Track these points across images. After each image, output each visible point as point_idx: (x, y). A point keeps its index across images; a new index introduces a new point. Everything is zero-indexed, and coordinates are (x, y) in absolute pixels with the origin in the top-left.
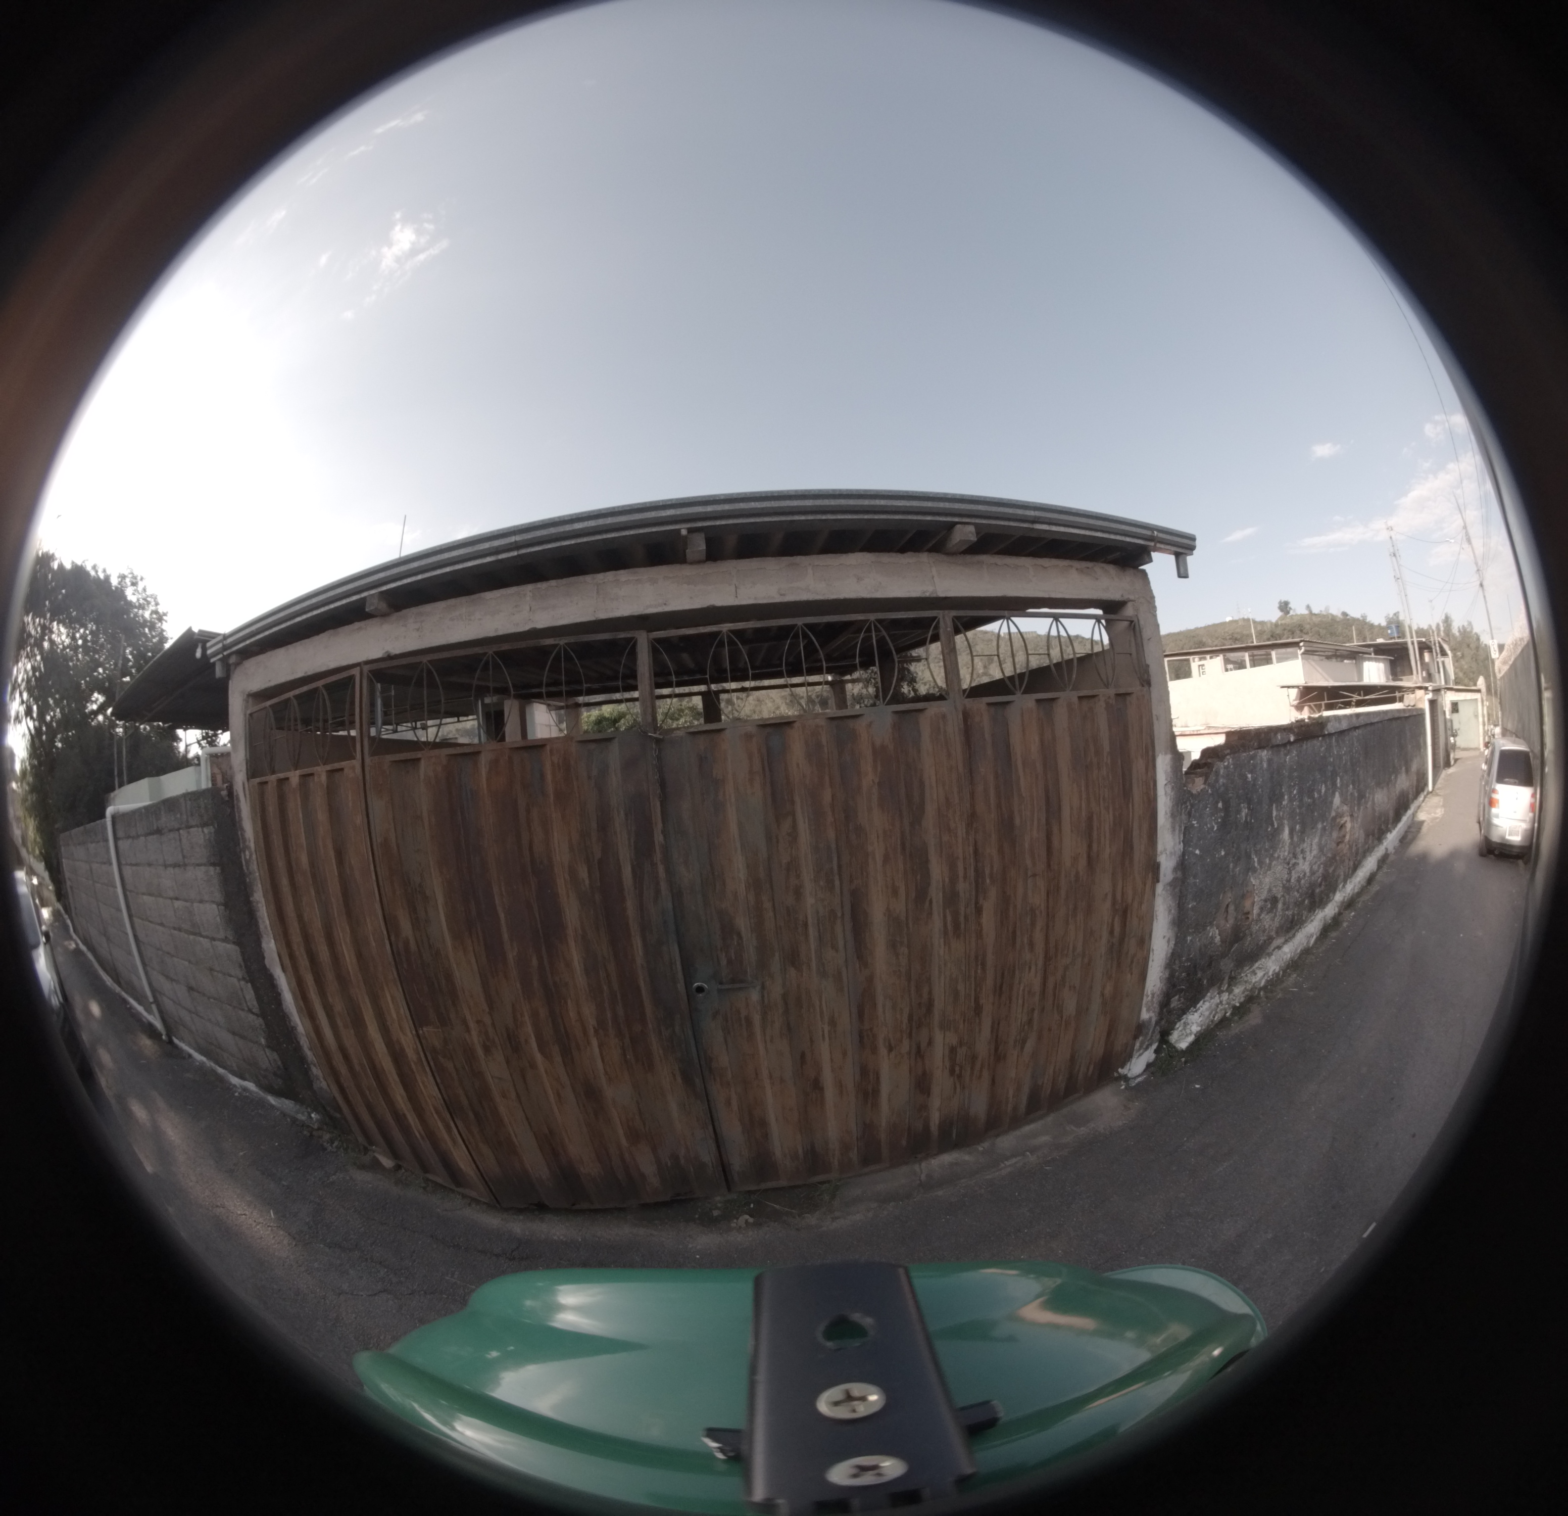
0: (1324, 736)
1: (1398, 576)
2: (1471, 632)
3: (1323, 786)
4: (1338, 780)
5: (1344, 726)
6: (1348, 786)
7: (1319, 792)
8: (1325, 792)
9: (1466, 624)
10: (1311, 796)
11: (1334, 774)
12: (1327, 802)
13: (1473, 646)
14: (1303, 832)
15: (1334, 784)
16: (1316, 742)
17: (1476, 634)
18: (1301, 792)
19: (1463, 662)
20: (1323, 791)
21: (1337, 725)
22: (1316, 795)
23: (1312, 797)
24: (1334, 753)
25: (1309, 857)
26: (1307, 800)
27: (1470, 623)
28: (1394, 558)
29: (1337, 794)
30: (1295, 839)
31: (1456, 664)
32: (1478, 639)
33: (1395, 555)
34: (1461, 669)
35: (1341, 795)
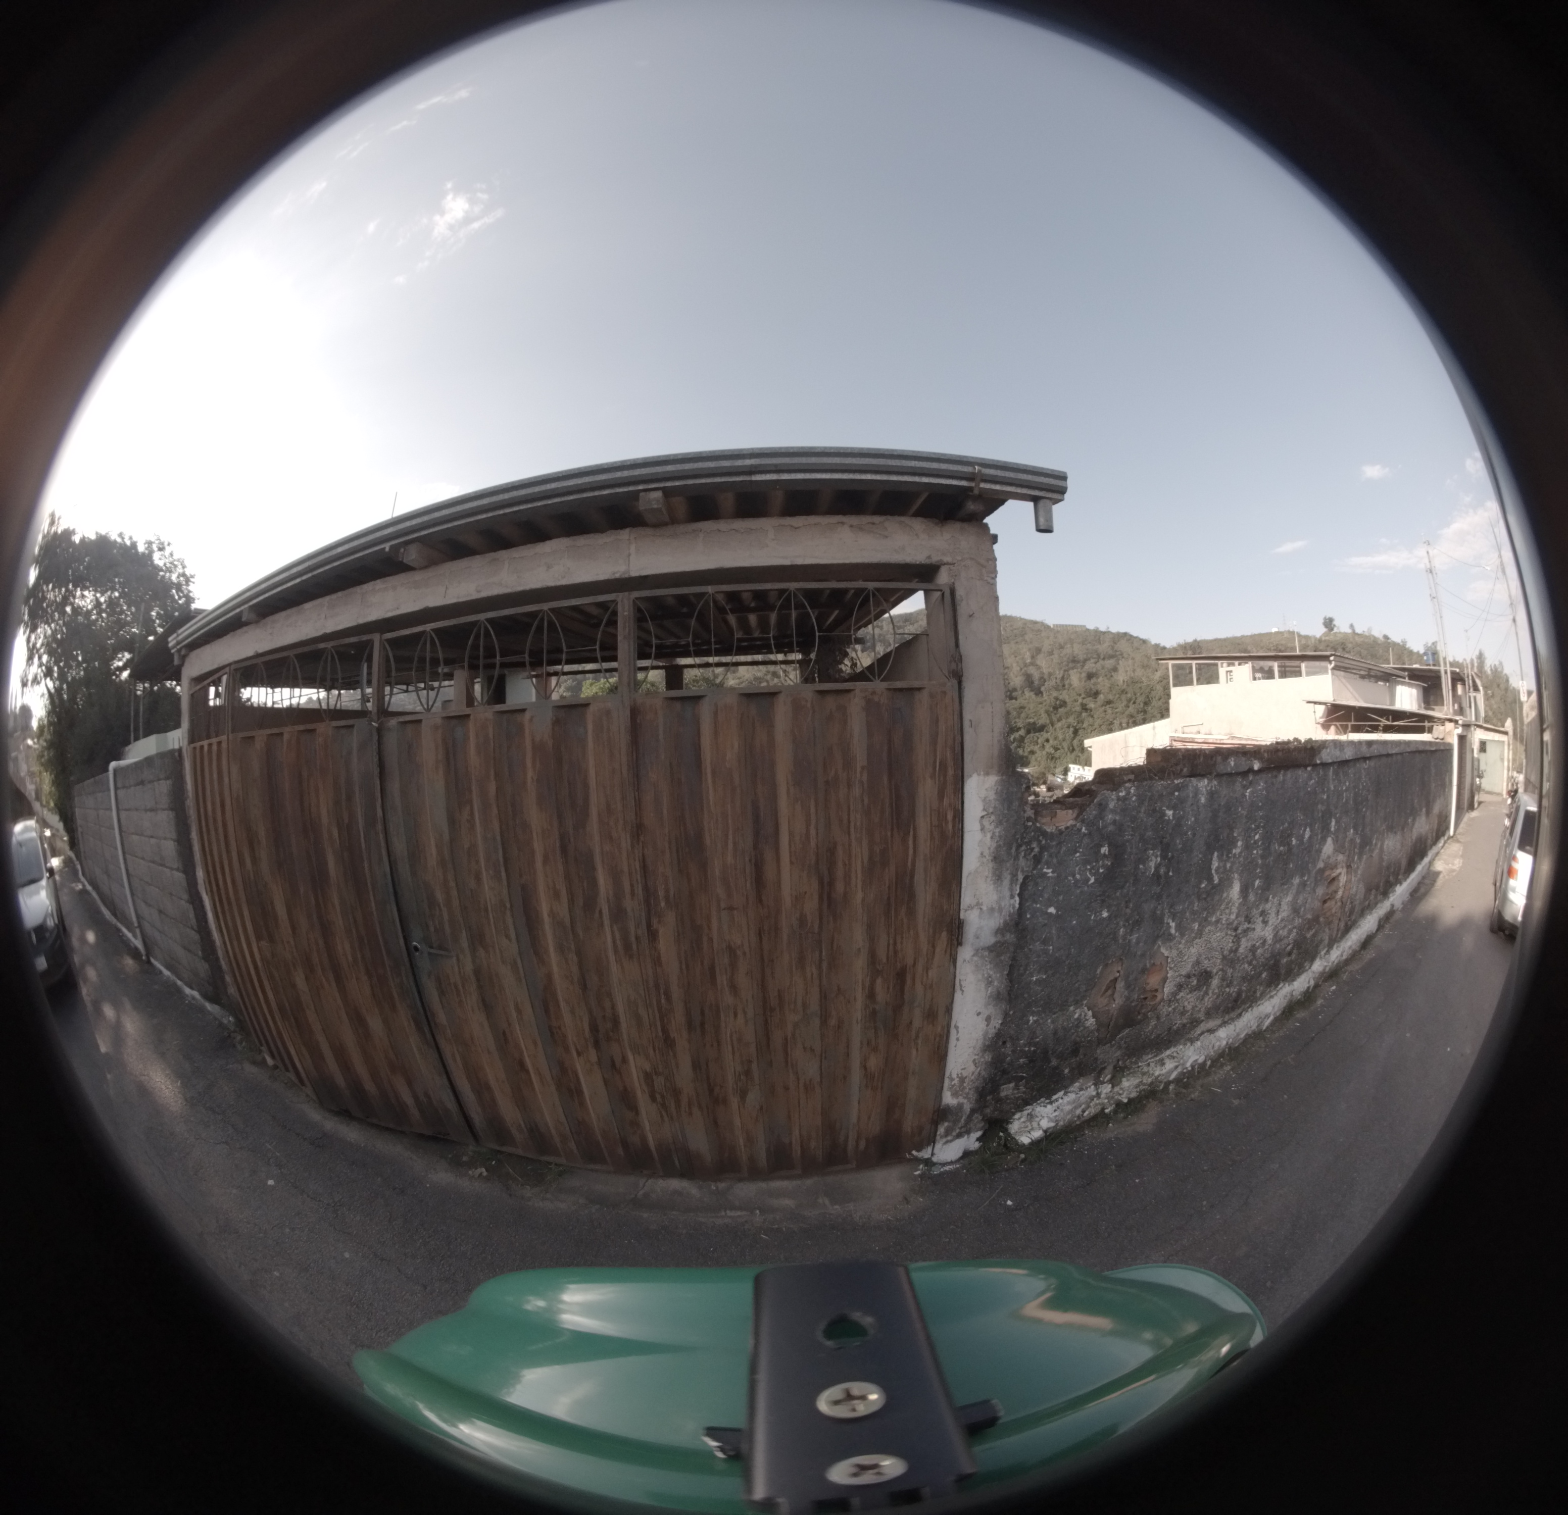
0: (1315, 766)
1: (1434, 595)
2: (1502, 672)
3: (1308, 829)
4: (1333, 823)
5: (1348, 754)
6: (1346, 830)
7: (1301, 838)
8: (1310, 837)
9: (1497, 663)
10: (1285, 839)
11: (1327, 815)
12: (1311, 850)
13: (1502, 686)
14: (1267, 887)
15: (1326, 828)
16: (1302, 774)
17: (1506, 675)
18: (1268, 839)
19: (1493, 702)
20: (1307, 835)
21: (1338, 753)
22: (1294, 841)
23: (1289, 844)
24: (1329, 789)
25: (1273, 920)
26: (1278, 848)
27: (1501, 663)
28: (1430, 575)
29: (1329, 841)
30: (1252, 897)
31: (1487, 702)
32: (1507, 681)
33: (1431, 572)
34: (1491, 709)
35: (1335, 841)
